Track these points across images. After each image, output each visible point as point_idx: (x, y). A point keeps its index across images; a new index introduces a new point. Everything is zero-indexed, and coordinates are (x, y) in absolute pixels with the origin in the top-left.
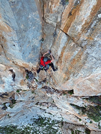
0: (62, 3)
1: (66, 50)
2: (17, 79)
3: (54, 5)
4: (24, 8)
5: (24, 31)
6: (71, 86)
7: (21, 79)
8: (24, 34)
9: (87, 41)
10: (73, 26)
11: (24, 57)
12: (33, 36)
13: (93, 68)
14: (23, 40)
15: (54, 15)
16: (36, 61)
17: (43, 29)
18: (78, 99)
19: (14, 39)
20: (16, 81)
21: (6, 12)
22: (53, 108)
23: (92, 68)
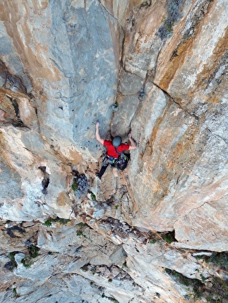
0: (159, 34)
1: (164, 124)
2: (51, 191)
3: (144, 38)
4: (89, 38)
5: (83, 82)
6: (169, 220)
7: (60, 191)
8: (82, 87)
9: (206, 105)
10: (180, 77)
11: (76, 135)
12: (98, 93)
13: (220, 161)
14: (79, 99)
15: (142, 57)
16: (99, 148)
17: (119, 84)
18: (185, 257)
19: (63, 95)
20: (49, 194)
21: (58, 42)
22: (123, 283)
23: (216, 162)
